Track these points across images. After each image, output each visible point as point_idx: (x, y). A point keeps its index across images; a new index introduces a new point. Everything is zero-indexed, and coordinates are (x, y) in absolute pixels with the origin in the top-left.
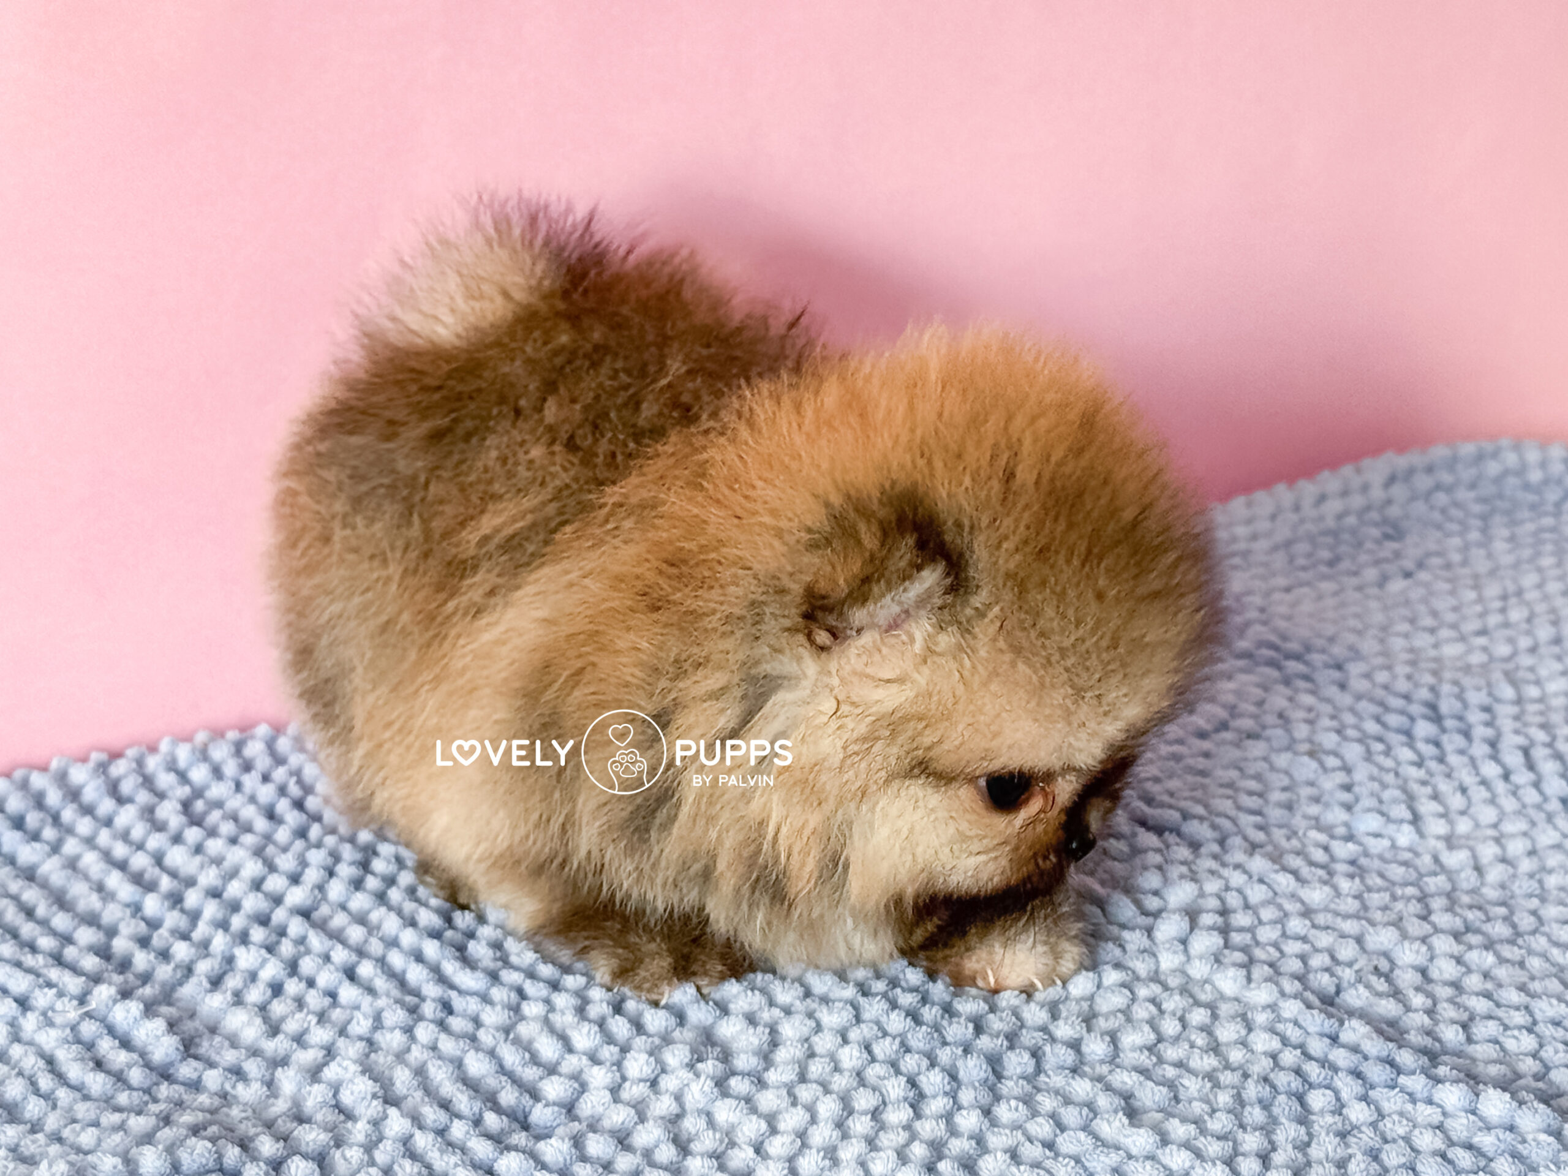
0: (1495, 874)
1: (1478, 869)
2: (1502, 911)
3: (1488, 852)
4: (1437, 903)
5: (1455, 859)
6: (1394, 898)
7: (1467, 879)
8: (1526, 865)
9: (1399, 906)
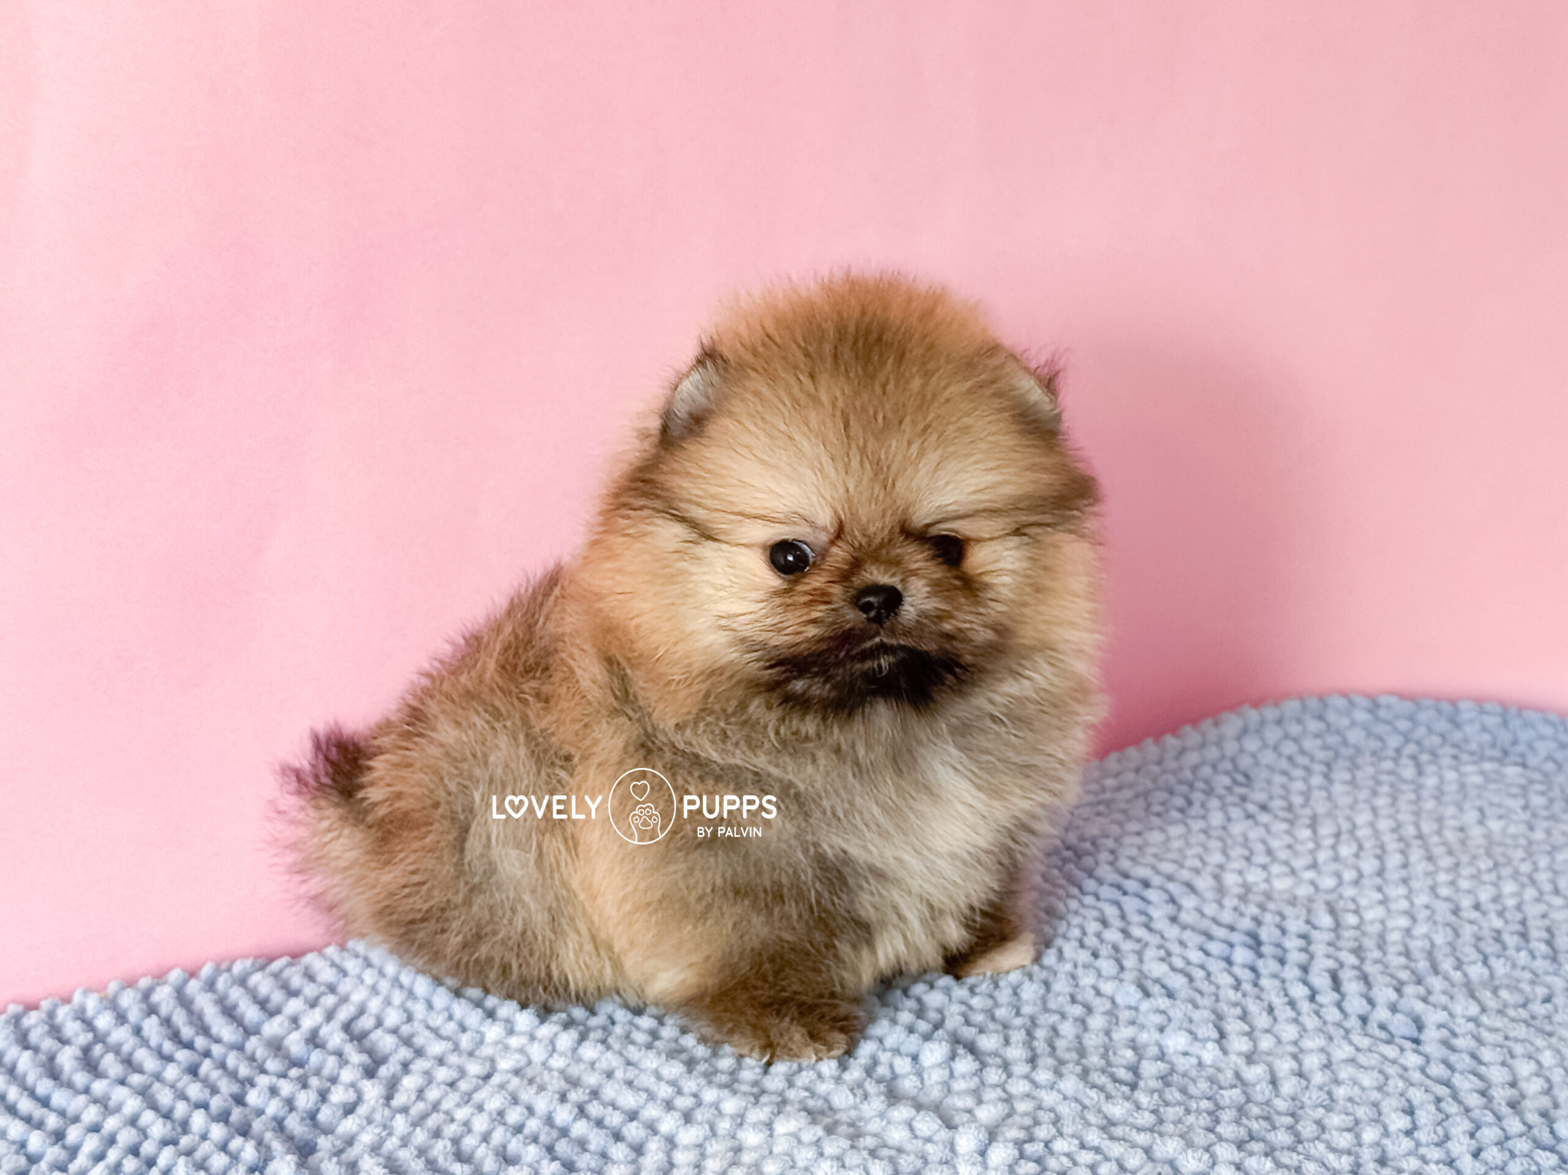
0: (1288, 1086)
1: (1274, 1082)
2: (1289, 1120)
3: (1285, 1066)
4: (1226, 1116)
5: (1255, 1073)
6: (1188, 1111)
7: (1262, 1091)
8: (1318, 1078)
9: (1191, 1119)
